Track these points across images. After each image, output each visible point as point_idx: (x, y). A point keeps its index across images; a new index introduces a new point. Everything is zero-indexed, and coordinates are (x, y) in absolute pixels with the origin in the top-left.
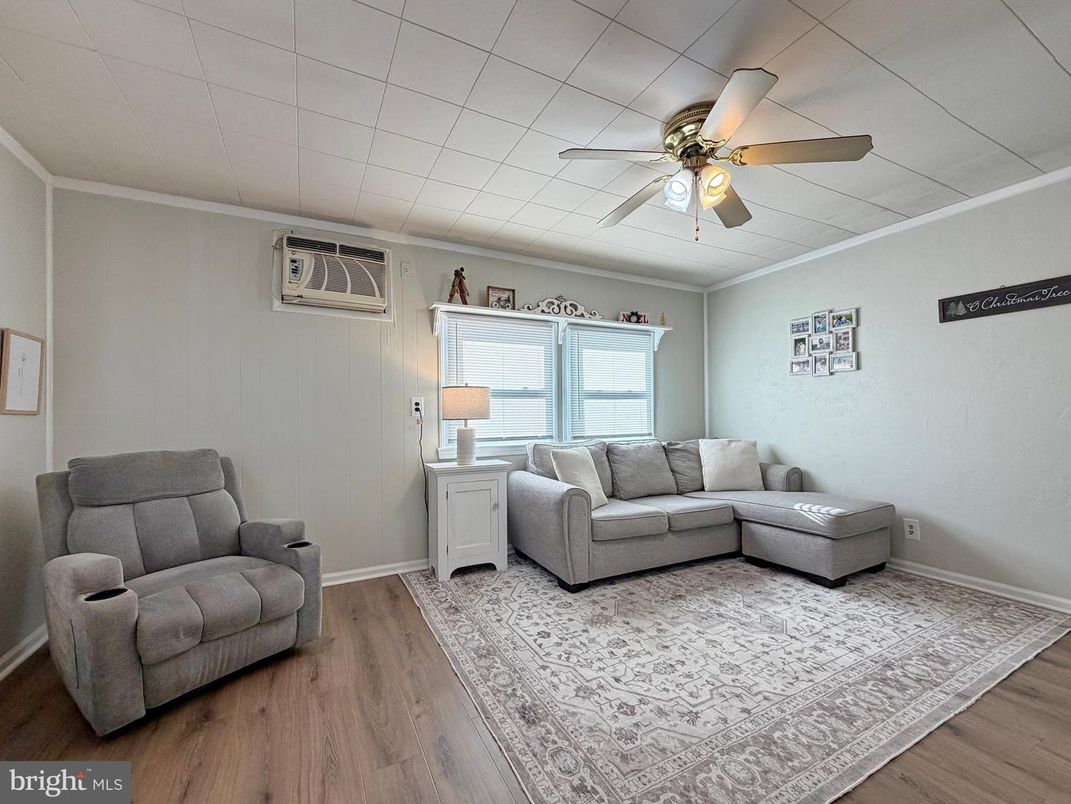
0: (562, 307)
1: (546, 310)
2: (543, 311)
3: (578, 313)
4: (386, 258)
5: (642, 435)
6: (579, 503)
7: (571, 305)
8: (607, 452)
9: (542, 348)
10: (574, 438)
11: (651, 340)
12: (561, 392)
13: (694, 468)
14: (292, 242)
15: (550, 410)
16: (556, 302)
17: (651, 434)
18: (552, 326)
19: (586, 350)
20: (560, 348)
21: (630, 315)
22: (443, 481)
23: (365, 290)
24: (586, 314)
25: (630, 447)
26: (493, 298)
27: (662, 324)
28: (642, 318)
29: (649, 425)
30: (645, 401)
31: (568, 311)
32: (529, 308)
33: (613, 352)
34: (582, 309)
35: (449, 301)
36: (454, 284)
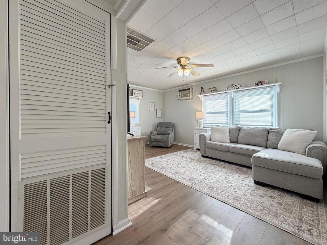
0: (232, 87)
1: (227, 89)
2: (226, 90)
3: (237, 88)
4: (191, 89)
5: (267, 126)
6: (202, 137)
7: (235, 86)
8: (240, 129)
9: (226, 100)
10: (235, 125)
11: (274, 89)
12: (233, 112)
13: (277, 140)
14: (179, 91)
15: (228, 117)
16: (230, 86)
17: (272, 126)
18: (229, 93)
19: (241, 98)
20: (232, 99)
21: (258, 83)
22: (195, 130)
23: (187, 96)
24: (240, 87)
25: (249, 128)
26: (210, 91)
27: (277, 82)
28: (264, 83)
29: (272, 122)
30: (270, 113)
31: (234, 88)
32: (222, 90)
33: (253, 97)
34: (238, 86)
35: (201, 94)
36: (202, 90)
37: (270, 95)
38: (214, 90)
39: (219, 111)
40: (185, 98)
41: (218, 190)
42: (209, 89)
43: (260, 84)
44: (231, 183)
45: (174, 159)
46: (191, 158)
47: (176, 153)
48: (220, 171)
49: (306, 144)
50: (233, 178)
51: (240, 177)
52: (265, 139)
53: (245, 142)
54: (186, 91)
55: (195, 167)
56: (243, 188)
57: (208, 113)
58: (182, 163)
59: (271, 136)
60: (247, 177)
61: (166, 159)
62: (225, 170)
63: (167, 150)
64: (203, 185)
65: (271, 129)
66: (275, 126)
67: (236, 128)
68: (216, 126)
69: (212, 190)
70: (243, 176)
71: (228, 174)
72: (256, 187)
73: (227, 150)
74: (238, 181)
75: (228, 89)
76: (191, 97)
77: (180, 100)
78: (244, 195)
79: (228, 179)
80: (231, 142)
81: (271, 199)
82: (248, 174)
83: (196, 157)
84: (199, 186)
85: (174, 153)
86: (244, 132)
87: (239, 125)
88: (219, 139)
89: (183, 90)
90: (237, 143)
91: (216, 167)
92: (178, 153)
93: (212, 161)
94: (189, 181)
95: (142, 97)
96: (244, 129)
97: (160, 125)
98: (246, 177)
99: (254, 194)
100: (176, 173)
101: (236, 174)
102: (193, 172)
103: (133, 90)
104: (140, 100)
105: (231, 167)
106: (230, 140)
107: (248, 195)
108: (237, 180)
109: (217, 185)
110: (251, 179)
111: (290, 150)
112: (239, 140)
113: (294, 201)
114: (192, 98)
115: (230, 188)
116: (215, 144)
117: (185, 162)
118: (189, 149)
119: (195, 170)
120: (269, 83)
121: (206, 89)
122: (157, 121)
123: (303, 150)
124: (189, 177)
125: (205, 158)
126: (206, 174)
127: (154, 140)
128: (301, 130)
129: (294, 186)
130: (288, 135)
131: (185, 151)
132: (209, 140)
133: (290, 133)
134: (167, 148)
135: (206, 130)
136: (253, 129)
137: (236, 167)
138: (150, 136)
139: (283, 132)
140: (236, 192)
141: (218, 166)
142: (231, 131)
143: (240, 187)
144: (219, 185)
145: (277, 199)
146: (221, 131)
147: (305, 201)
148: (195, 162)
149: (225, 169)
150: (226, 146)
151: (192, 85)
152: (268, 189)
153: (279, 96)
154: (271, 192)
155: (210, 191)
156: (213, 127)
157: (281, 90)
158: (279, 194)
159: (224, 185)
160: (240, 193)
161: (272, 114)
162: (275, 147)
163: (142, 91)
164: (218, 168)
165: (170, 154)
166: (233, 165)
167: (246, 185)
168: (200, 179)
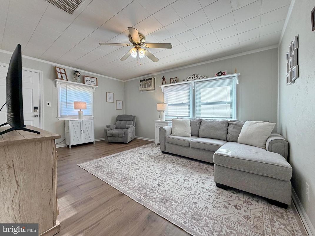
0: (193, 77)
2: (187, 81)
3: (198, 78)
4: (152, 79)
5: (226, 118)
6: (162, 131)
7: (197, 76)
8: (201, 122)
9: (187, 91)
10: (196, 117)
11: (233, 80)
12: (194, 104)
13: (237, 132)
14: (141, 81)
15: (189, 109)
16: (192, 77)
17: (232, 118)
18: (191, 84)
19: (202, 89)
20: (194, 90)
21: (218, 74)
22: (156, 124)
23: (148, 86)
24: (201, 78)
25: (210, 121)
26: (172, 81)
27: (236, 73)
28: (224, 73)
29: (232, 114)
30: (229, 105)
31: (195, 78)
32: (183, 81)
33: (213, 88)
34: (199, 77)
35: (162, 84)
36: (163, 80)
37: (229, 86)
38: (176, 81)
39: (180, 103)
40: (147, 89)
41: (174, 203)
42: (171, 79)
43: (220, 74)
44: (190, 189)
45: (128, 158)
46: (150, 154)
47: (134, 149)
48: (179, 171)
49: (265, 137)
50: (194, 180)
51: (200, 179)
52: (225, 132)
53: (206, 136)
54: (148, 81)
55: (152, 167)
56: (204, 195)
57: (169, 105)
58: (137, 162)
59: (231, 129)
60: (208, 176)
61: (120, 158)
62: (184, 169)
63: (125, 145)
64: (155, 197)
65: (231, 121)
66: (234, 118)
67: (197, 121)
68: (178, 118)
69: (165, 205)
70: (204, 176)
71: (188, 175)
72: (218, 192)
73: (188, 145)
74: (198, 184)
75: (190, 80)
76: (152, 88)
77: (142, 91)
78: (205, 207)
79: (188, 183)
80: (192, 136)
81: (236, 210)
82: (210, 173)
83: (155, 153)
84: (149, 199)
85: (132, 150)
86: (205, 124)
87: (199, 117)
88: (180, 132)
89: (144, 80)
90: (198, 136)
91: (176, 165)
92: (136, 150)
93: (173, 157)
94: (138, 191)
95: (97, 85)
96: (205, 122)
97: (120, 118)
98: (207, 178)
99: (217, 205)
100: (125, 178)
101: (197, 173)
102: (147, 175)
103: (85, 77)
104: (94, 90)
105: (191, 165)
106: (191, 133)
107: (210, 207)
108: (197, 182)
109: (173, 193)
110: (213, 180)
111: (250, 143)
112: (201, 133)
113: (261, 209)
114: (154, 89)
115: (189, 198)
116: (175, 139)
117: (141, 161)
118: (151, 144)
119: (150, 172)
120: (229, 74)
121: (167, 79)
122: (117, 114)
123: (263, 144)
124: (140, 184)
125: (165, 154)
126: (162, 176)
127: (110, 135)
128: (260, 122)
129: (260, 190)
130: (248, 127)
131: (145, 146)
132: (170, 134)
133: (249, 126)
134: (126, 143)
135: (168, 123)
136: (213, 121)
137: (197, 164)
138: (106, 131)
139: (242, 124)
140: (195, 203)
141: (177, 164)
142: (192, 123)
143: (201, 194)
144: (175, 194)
145: (243, 210)
146: (183, 124)
147: (273, 208)
148: (153, 160)
149: (185, 167)
150: (186, 141)
151: (153, 74)
152: (232, 194)
153: (238, 87)
154: (235, 198)
155: (163, 206)
156: (174, 120)
157: (239, 81)
158: (244, 199)
159: (181, 193)
160: (201, 205)
161: (232, 106)
162: (236, 140)
163: (97, 78)
164: (177, 168)
165: (126, 151)
166: (194, 162)
167: (207, 189)
168: (154, 185)
